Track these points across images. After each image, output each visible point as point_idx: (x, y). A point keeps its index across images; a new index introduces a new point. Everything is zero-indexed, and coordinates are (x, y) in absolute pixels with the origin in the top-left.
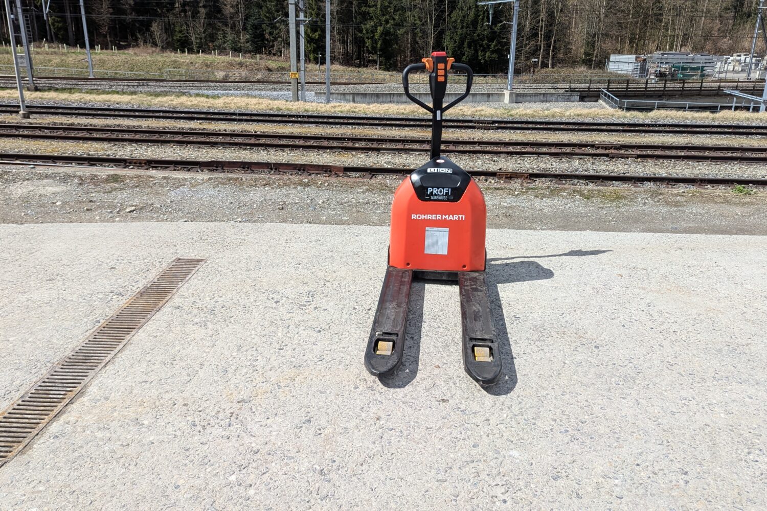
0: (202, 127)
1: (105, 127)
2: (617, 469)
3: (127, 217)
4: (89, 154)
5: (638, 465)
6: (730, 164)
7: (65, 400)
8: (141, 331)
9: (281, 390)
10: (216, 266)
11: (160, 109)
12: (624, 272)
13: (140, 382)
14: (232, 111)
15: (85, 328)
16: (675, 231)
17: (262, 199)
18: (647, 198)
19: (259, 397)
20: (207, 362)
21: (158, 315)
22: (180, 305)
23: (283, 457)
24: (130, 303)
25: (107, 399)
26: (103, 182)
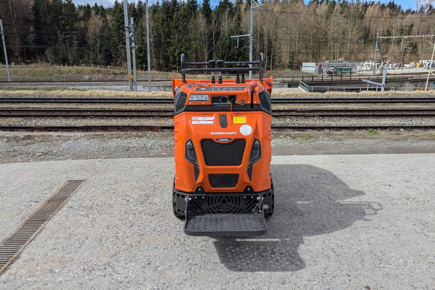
0: (77, 107)
1: (19, 109)
2: (315, 276)
3: (37, 159)
4: (10, 125)
5: (325, 273)
6: (367, 119)
7: (8, 262)
8: (50, 221)
9: (133, 248)
10: (92, 183)
11: (52, 98)
12: (314, 175)
13: (51, 249)
14: (95, 98)
15: (16, 222)
16: (339, 153)
17: (116, 145)
18: (324, 137)
19: (121, 253)
20: (90, 236)
21: (60, 212)
22: (72, 205)
23: (136, 284)
24: (42, 206)
25: (33, 260)
26: (22, 140)
